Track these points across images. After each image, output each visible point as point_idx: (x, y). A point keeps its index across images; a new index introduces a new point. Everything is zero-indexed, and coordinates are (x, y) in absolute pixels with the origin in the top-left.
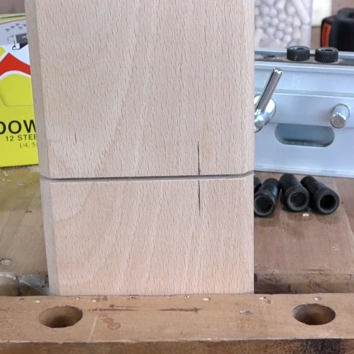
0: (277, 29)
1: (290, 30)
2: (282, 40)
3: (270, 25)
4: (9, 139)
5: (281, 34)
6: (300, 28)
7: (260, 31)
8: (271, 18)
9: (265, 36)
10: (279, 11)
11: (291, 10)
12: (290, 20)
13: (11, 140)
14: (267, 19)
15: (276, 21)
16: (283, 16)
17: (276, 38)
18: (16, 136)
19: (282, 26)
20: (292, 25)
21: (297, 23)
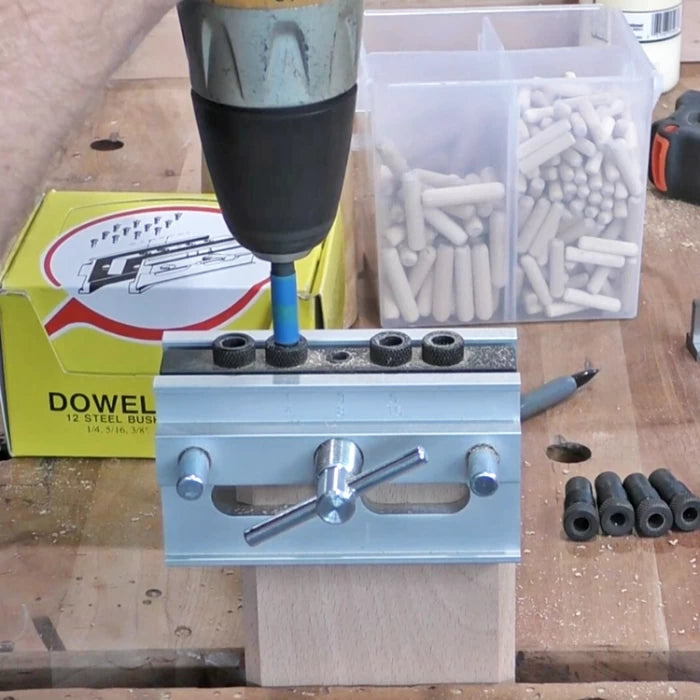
0: (588, 203)
1: (609, 204)
2: (596, 219)
3: (576, 197)
4: (72, 418)
5: (594, 212)
6: (627, 201)
7: (560, 206)
8: (578, 186)
9: (568, 215)
10: (589, 176)
11: (613, 174)
12: (609, 189)
13: (75, 420)
14: (570, 188)
15: (585, 191)
16: (598, 183)
17: (585, 217)
18: (81, 415)
19: (596, 198)
20: (613, 197)
21: (622, 193)
